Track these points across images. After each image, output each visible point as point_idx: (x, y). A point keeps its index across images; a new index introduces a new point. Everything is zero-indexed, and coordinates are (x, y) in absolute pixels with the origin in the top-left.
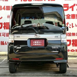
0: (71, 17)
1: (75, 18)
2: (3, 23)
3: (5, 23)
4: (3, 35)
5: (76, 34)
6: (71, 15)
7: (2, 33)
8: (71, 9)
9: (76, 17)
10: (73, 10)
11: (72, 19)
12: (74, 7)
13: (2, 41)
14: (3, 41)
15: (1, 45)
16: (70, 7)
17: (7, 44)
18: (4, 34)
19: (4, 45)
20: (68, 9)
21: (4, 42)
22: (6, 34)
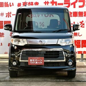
0: (72, 14)
1: (77, 16)
5: (78, 33)
6: (73, 12)
8: (73, 5)
9: (78, 14)
10: (74, 7)
11: (74, 17)
12: (76, 4)
16: (72, 4)
20: (70, 6)
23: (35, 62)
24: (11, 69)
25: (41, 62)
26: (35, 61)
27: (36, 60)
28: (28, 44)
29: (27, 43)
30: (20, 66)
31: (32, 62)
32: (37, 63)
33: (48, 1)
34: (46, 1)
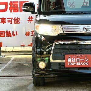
2: (9, 2)
3: (11, 2)
4: (8, 22)
7: (7, 18)
13: (7, 31)
14: (9, 31)
15: (7, 36)
17: (15, 35)
18: (10, 19)
19: (11, 36)
21: (11, 32)
22: (13, 19)
23: (77, 62)
24: (36, 73)
25: (86, 62)
26: (75, 60)
27: (78, 60)
28: (64, 33)
29: (62, 32)
30: (51, 69)
31: (72, 62)
32: (79, 64)
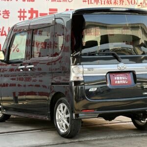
33: (24, 10)
34: (21, 10)
